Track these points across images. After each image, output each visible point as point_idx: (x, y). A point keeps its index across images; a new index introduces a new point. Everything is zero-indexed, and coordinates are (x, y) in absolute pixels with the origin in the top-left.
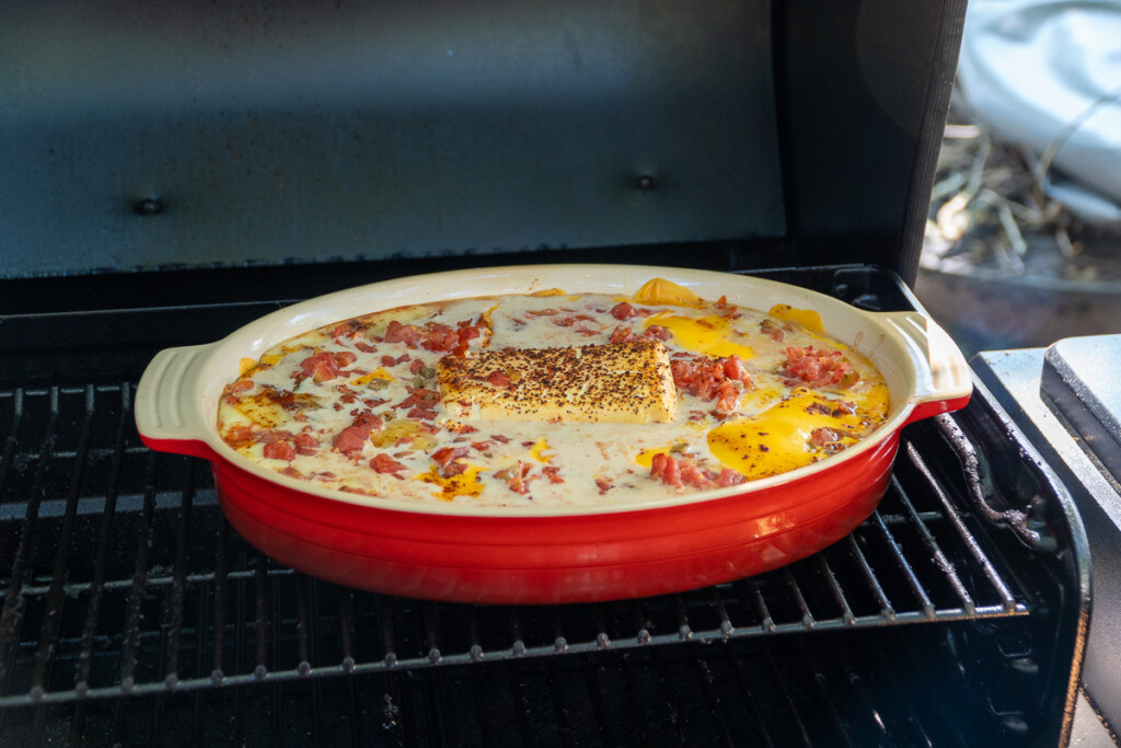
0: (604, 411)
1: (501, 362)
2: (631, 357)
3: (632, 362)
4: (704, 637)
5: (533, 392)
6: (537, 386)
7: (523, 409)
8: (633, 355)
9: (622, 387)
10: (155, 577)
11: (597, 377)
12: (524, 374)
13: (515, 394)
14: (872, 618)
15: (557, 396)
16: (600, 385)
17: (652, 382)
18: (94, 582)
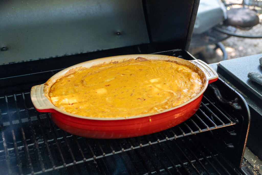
4: (171, 139)
10: (39, 142)
14: (204, 129)
18: (25, 145)
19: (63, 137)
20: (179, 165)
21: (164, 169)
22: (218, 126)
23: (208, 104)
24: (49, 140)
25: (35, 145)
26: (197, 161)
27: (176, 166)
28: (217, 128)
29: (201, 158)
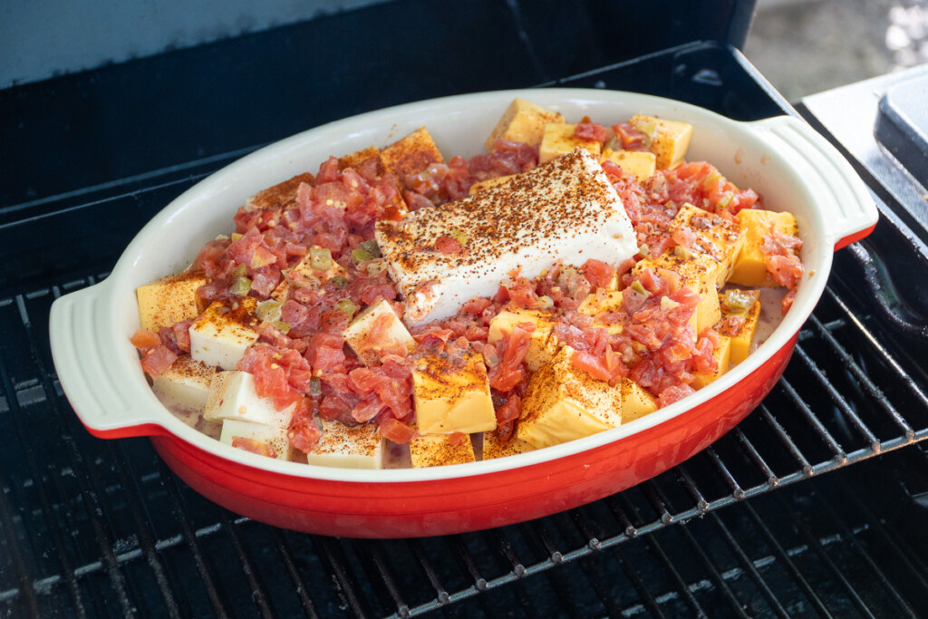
0: (562, 240)
1: (440, 222)
2: (563, 177)
3: (566, 182)
4: (683, 517)
5: (485, 249)
6: (486, 241)
7: (481, 271)
8: (565, 174)
9: (569, 210)
10: (120, 553)
11: (538, 210)
12: (468, 231)
13: (468, 258)
14: (826, 463)
15: (508, 243)
16: (545, 216)
17: (597, 194)
18: (62, 573)
19: (218, 525)
20: (705, 583)
21: (640, 607)
22: (884, 444)
23: (838, 322)
24: (163, 540)
25: (103, 568)
26: (780, 559)
27: (693, 588)
28: (879, 452)
29: (799, 545)
